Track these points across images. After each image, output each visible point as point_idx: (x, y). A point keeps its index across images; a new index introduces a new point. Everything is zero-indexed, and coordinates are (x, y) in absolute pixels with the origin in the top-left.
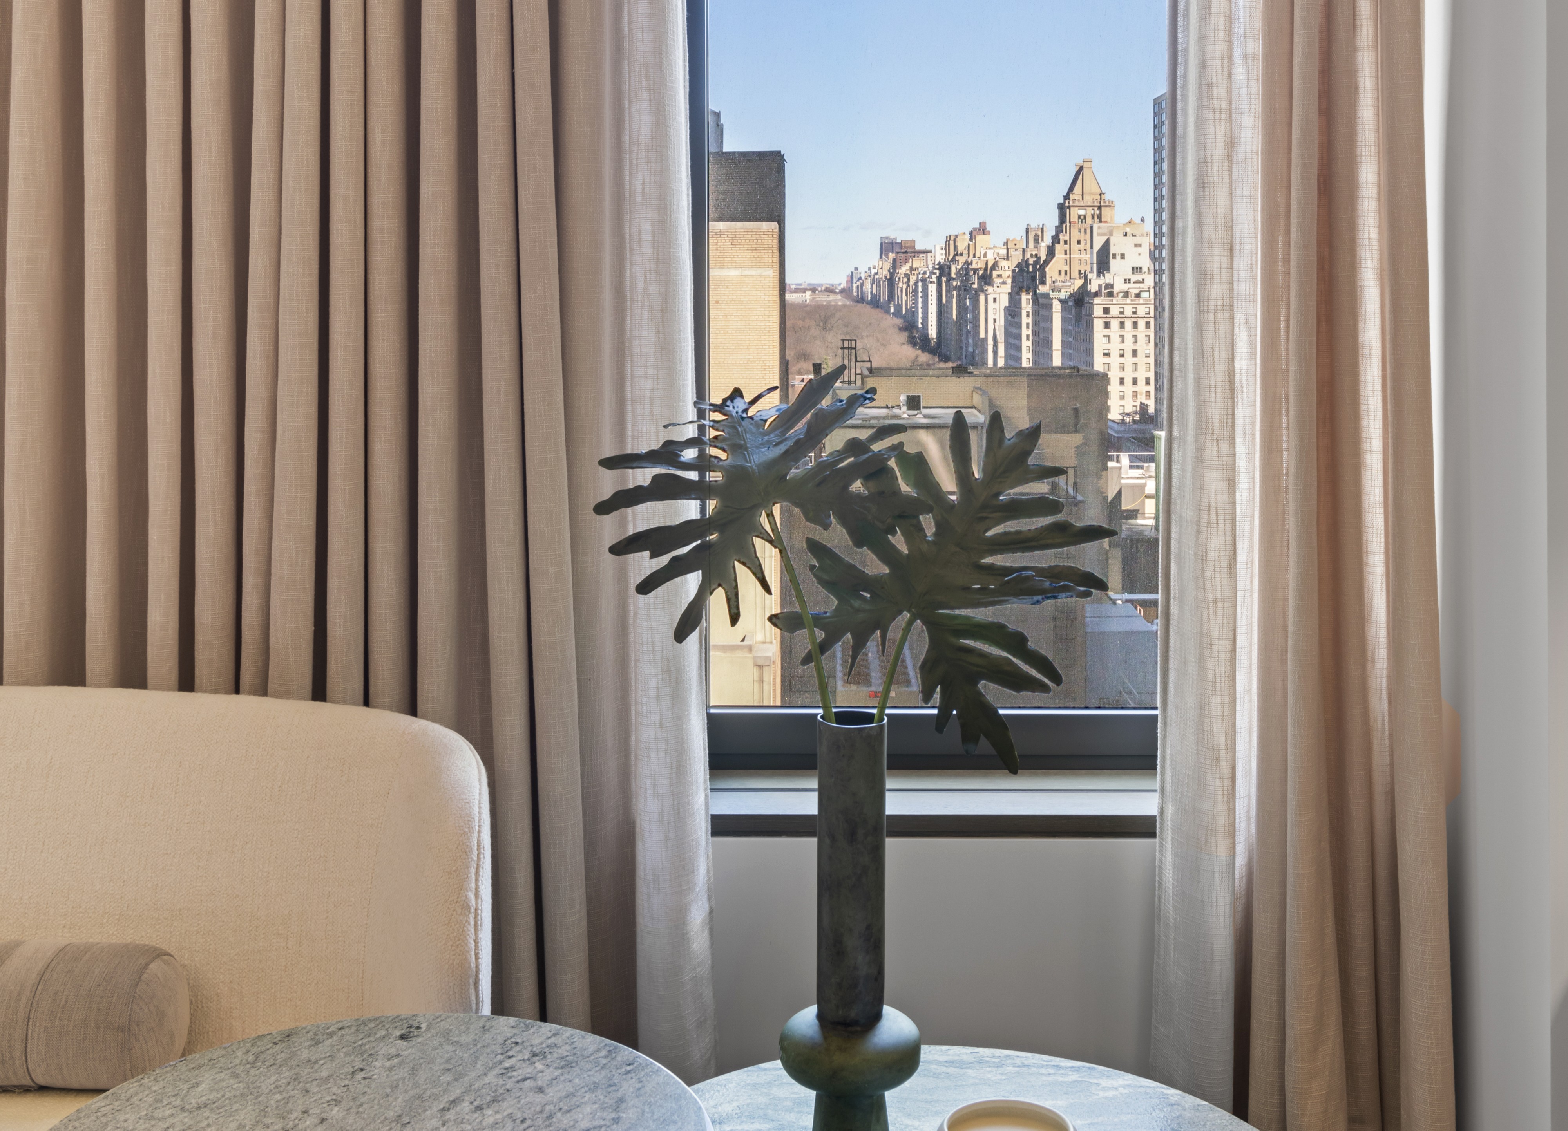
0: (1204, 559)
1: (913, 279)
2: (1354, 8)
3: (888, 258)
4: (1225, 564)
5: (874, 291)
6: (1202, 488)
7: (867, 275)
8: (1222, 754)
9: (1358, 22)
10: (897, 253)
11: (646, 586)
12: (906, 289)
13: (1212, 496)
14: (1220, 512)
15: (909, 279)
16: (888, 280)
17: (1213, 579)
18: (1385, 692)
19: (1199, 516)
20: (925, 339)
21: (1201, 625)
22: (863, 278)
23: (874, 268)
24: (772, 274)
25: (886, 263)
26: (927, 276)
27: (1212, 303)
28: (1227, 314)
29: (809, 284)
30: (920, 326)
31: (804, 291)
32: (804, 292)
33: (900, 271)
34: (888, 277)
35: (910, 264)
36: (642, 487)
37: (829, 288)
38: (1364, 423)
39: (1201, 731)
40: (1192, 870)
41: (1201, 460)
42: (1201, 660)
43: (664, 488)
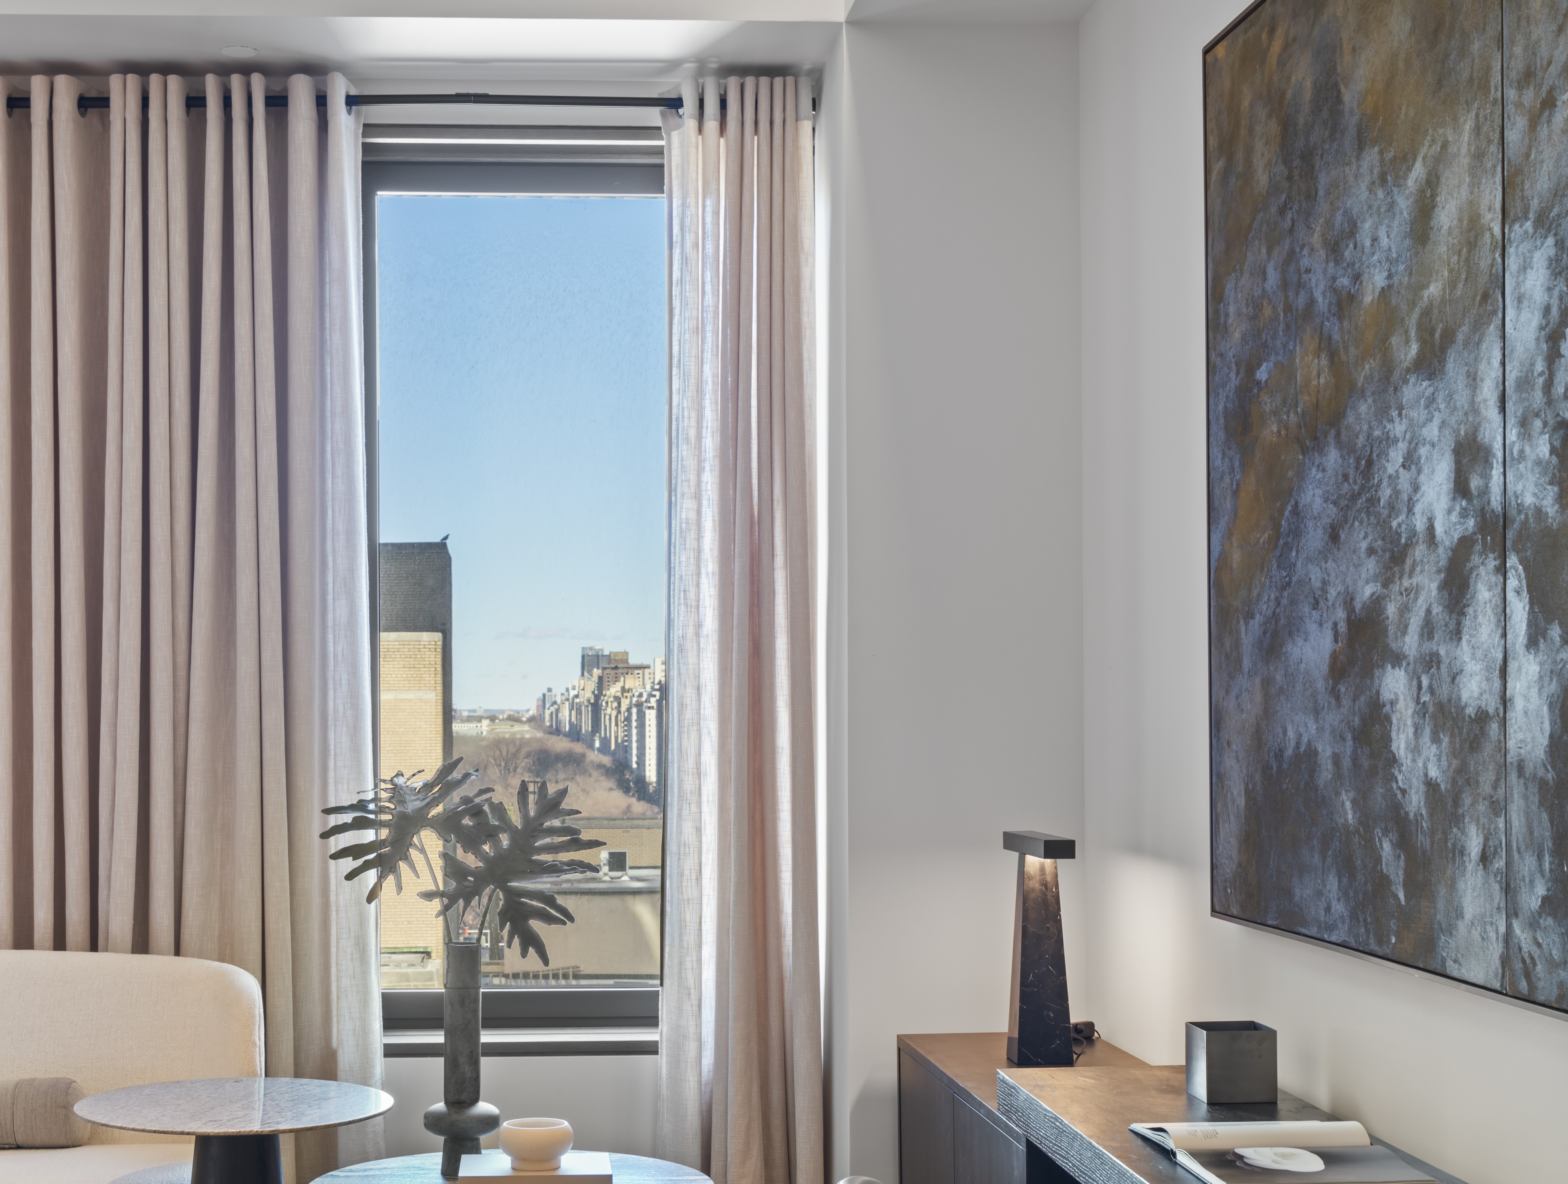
0: (682, 875)
1: (625, 704)
2: (773, 544)
3: (591, 675)
4: (694, 877)
5: (573, 719)
6: (681, 833)
7: (564, 698)
8: (692, 991)
9: (775, 553)
10: (604, 669)
11: (350, 876)
12: (617, 717)
13: (687, 837)
14: (691, 846)
15: (619, 704)
16: (592, 704)
17: (687, 886)
18: (791, 954)
19: (679, 849)
20: (641, 781)
21: (681, 914)
22: (559, 702)
23: (574, 688)
24: (435, 698)
25: (589, 682)
26: (644, 699)
27: (686, 722)
28: (695, 728)
29: (486, 711)
30: (635, 766)
31: (479, 719)
32: (480, 721)
33: (608, 693)
34: (592, 701)
35: (621, 684)
36: (346, 824)
37: (513, 716)
38: (779, 793)
39: (680, 978)
40: (676, 1062)
41: (680, 815)
42: (681, 936)
43: (360, 824)
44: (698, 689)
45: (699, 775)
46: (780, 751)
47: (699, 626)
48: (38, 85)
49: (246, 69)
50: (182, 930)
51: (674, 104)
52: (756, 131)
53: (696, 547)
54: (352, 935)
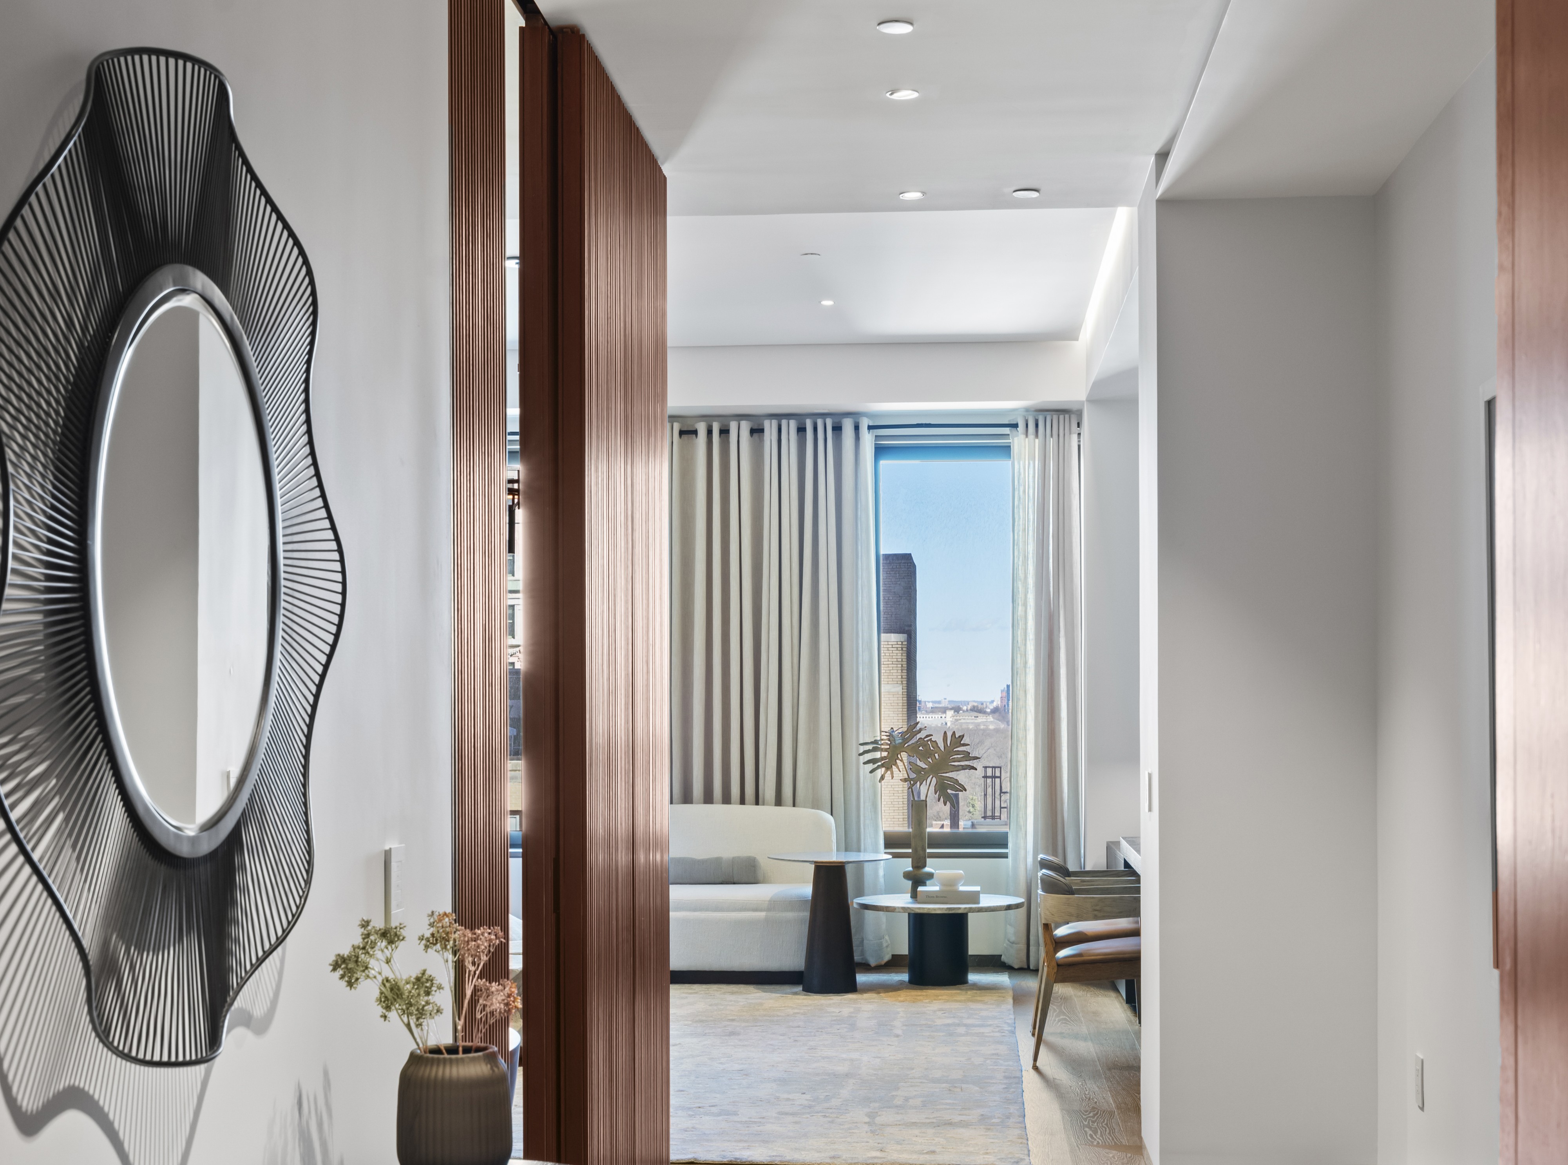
4: (1023, 776)
8: (1022, 827)
11: (871, 772)
24: (902, 688)
28: (1024, 709)
29: (950, 702)
31: (944, 710)
32: (945, 712)
36: (869, 750)
37: (977, 707)
38: (1062, 739)
39: (1017, 821)
40: (1015, 860)
41: (1017, 748)
42: (1017, 802)
43: (875, 750)
44: (1025, 691)
45: (1026, 730)
46: (1062, 719)
47: (1026, 663)
48: (733, 426)
49: (824, 415)
50: (796, 798)
51: (1015, 426)
52: (1052, 436)
53: (1024, 628)
54: (871, 801)
